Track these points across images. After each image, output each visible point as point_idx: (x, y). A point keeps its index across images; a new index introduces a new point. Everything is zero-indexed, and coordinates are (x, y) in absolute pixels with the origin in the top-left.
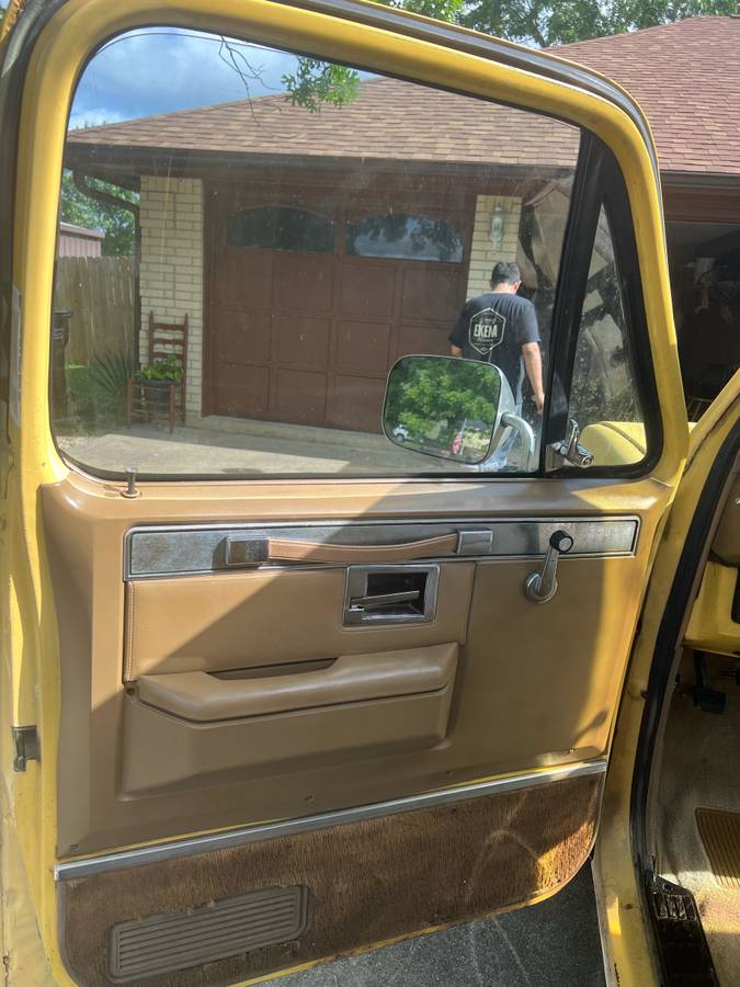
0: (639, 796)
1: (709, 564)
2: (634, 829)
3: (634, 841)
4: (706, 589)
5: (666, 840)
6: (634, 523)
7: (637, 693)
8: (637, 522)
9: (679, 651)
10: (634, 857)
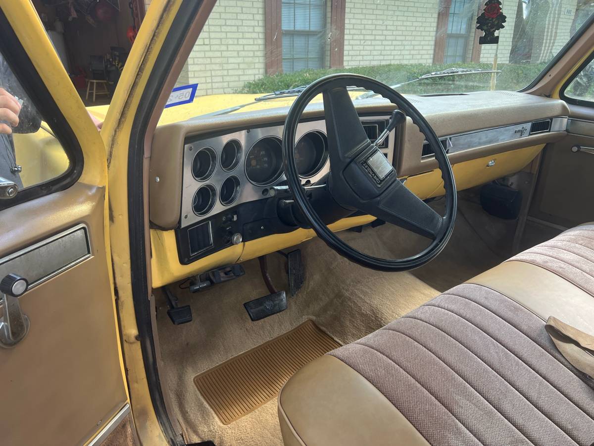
0: (159, 403)
1: (152, 231)
2: (162, 423)
3: (165, 431)
4: (156, 249)
5: (184, 413)
6: (83, 230)
7: (133, 339)
8: (84, 228)
9: (152, 299)
10: (169, 442)
